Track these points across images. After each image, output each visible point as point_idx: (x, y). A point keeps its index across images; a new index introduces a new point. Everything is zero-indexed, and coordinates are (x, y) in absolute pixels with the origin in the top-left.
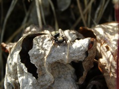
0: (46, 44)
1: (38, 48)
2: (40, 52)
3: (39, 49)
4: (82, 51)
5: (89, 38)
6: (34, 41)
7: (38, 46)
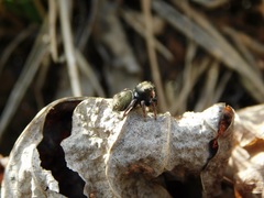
0: (108, 119)
1: (85, 132)
2: (92, 144)
3: (88, 136)
4: (203, 135)
5: (221, 105)
6: (76, 114)
7: (86, 127)
